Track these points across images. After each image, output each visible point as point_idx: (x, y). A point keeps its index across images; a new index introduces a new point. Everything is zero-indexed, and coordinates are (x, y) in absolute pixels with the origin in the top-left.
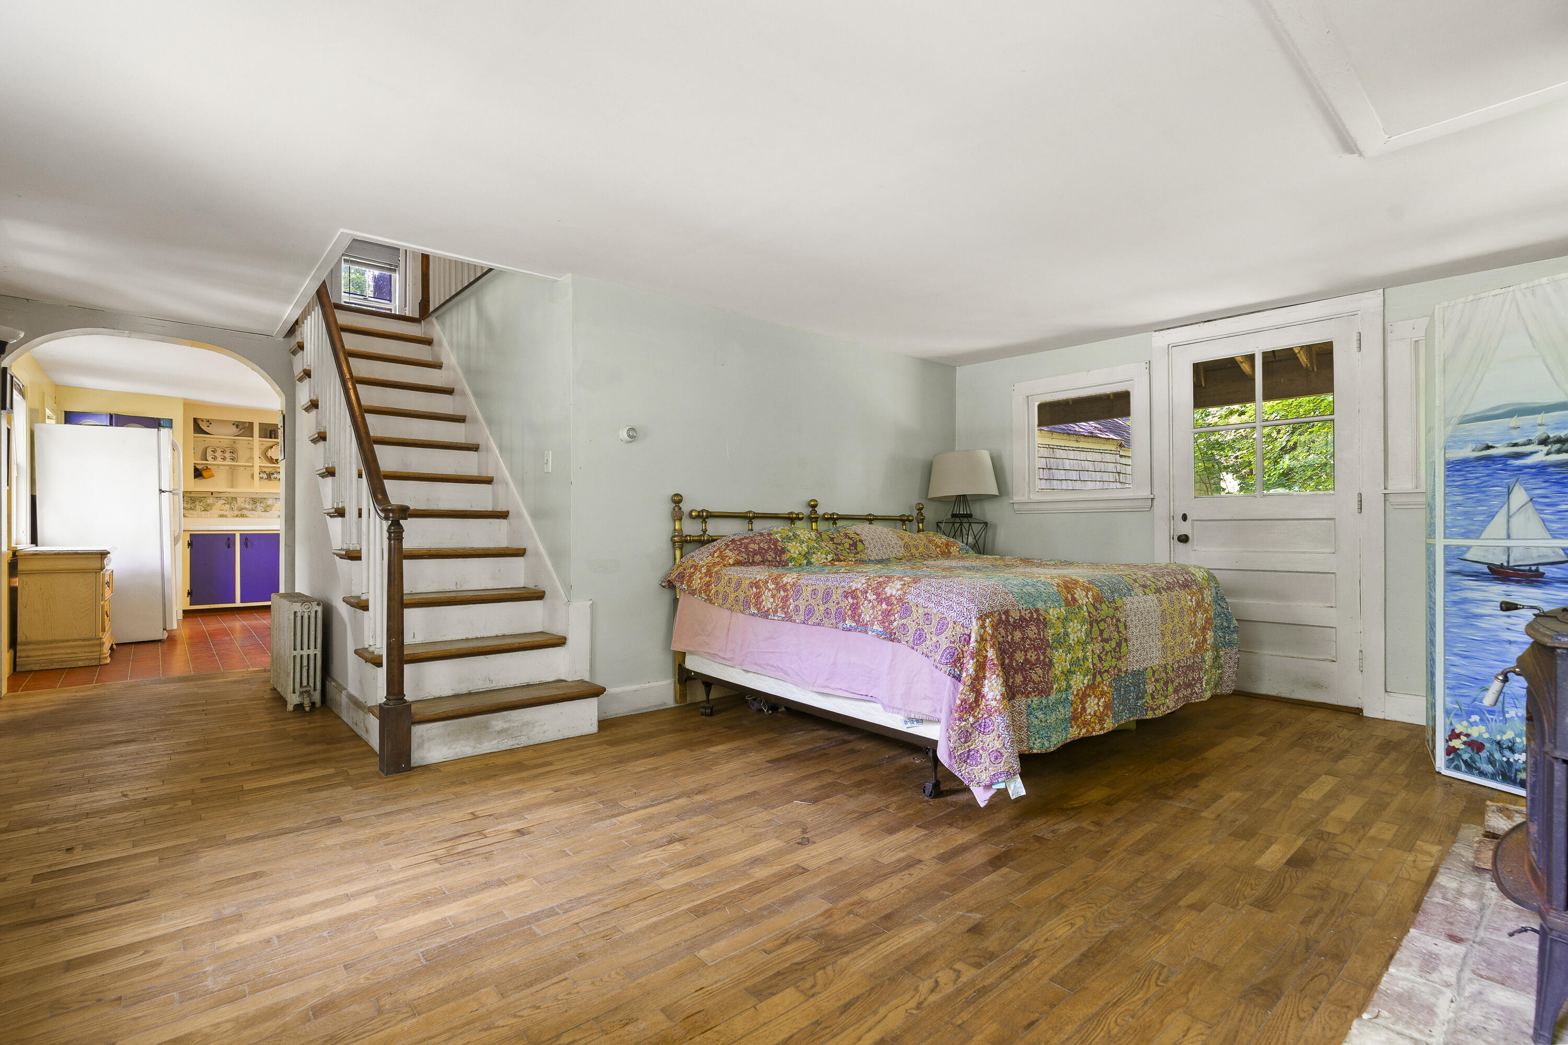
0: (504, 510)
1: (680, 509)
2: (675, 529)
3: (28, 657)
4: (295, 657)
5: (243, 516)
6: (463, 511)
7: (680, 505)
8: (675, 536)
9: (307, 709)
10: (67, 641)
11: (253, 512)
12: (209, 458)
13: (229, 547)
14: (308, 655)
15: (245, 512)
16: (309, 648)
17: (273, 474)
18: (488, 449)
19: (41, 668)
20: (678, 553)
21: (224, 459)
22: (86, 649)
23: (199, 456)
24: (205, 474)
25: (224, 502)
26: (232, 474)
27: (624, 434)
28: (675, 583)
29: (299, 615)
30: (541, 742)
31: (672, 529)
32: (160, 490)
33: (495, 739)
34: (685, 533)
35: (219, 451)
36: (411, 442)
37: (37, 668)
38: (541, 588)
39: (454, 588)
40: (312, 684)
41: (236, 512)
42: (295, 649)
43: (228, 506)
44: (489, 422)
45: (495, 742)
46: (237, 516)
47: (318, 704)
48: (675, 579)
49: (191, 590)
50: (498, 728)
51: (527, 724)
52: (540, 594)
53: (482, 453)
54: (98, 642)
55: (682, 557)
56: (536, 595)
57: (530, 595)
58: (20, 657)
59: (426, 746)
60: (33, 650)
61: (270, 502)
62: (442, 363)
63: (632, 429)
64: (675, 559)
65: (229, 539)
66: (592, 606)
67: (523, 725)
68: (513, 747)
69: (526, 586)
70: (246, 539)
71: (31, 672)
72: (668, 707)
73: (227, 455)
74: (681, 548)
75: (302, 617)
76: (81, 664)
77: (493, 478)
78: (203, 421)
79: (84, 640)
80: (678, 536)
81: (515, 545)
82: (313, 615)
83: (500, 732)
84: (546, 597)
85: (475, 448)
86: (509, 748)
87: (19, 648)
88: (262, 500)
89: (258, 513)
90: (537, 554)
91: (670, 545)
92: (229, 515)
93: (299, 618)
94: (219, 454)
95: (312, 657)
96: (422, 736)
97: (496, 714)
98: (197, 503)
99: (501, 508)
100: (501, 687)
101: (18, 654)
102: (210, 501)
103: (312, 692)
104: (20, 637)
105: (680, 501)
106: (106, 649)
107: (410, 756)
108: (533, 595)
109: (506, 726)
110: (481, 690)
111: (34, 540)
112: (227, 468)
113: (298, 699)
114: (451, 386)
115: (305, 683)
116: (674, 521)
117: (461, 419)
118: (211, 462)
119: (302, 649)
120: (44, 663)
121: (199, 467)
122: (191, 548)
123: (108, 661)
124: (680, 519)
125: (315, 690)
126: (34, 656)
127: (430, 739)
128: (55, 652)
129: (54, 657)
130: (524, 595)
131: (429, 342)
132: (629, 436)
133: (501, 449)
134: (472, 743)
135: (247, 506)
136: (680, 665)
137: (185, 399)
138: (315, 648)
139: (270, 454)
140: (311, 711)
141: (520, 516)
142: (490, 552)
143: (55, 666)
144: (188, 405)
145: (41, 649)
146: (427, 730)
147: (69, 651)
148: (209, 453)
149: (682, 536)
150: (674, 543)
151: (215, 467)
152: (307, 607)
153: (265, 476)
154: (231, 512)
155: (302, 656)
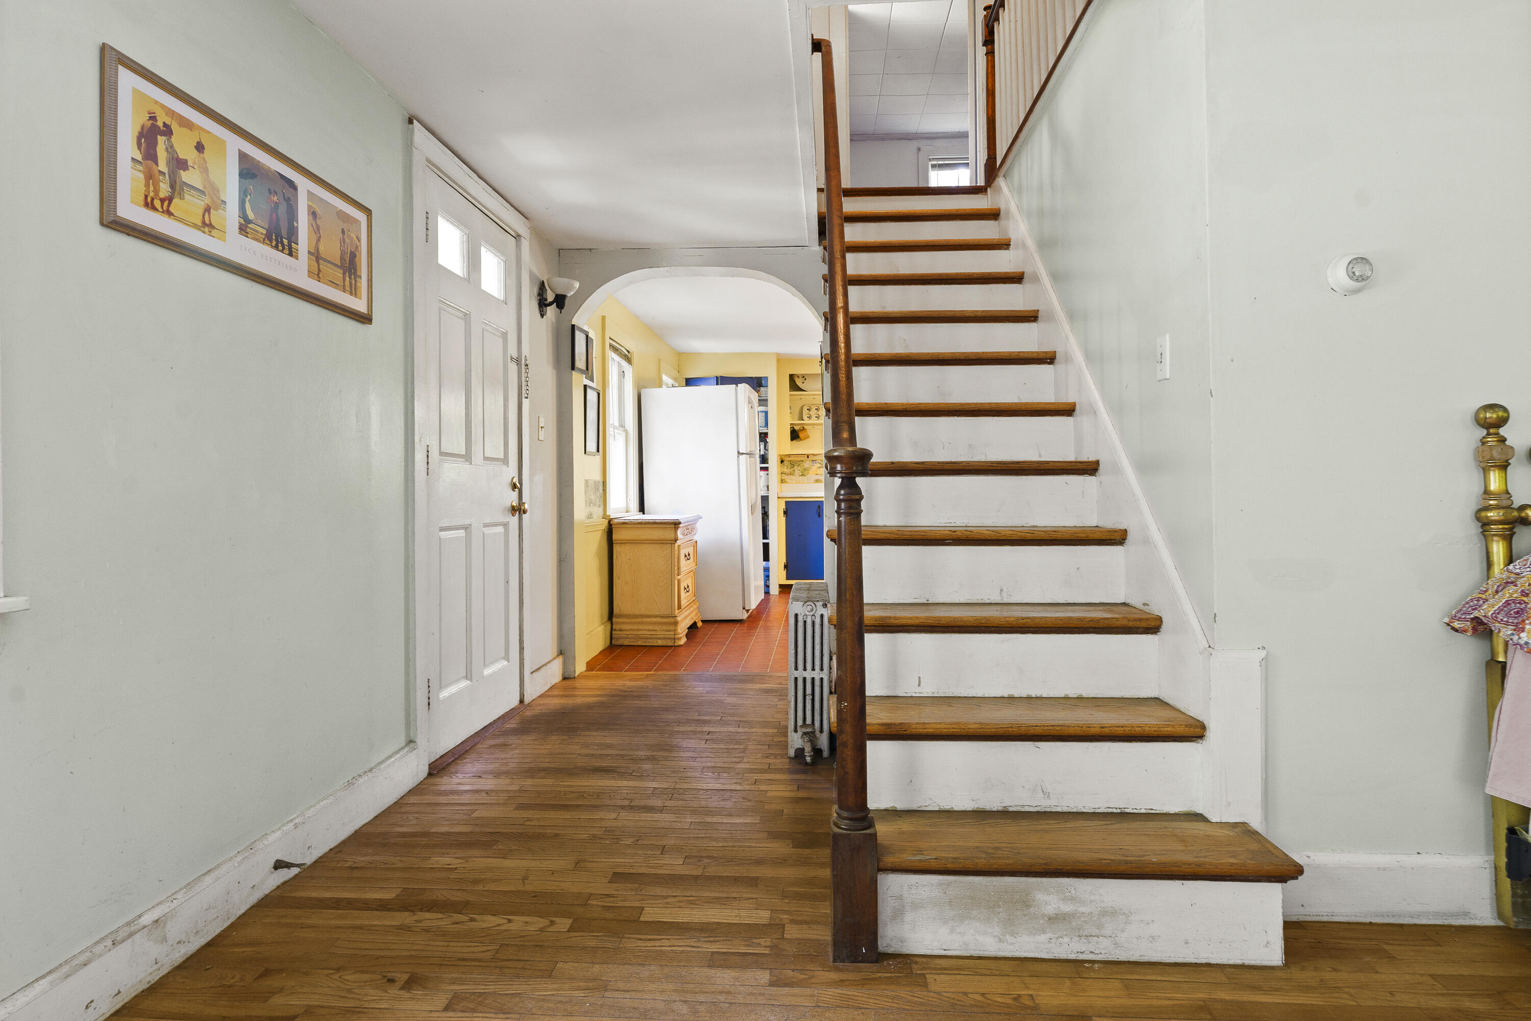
0: (1091, 459)
1: (1503, 440)
2: (1486, 492)
3: (620, 630)
4: (796, 679)
6: (1018, 463)
7: (1503, 431)
8: (1487, 508)
9: (808, 759)
10: (650, 616)
12: (805, 417)
14: (813, 679)
16: (813, 669)
18: (1068, 359)
19: (630, 644)
20: (1498, 549)
21: (818, 417)
22: (665, 627)
23: (797, 416)
24: (801, 435)
25: (819, 465)
27: (1339, 275)
28: (1495, 626)
29: (800, 619)
30: (1145, 959)
31: (1478, 489)
32: (739, 452)
33: (1044, 932)
34: (1517, 502)
35: (813, 408)
36: (950, 357)
37: (626, 642)
38: (1156, 609)
39: (996, 598)
40: (817, 724)
42: (796, 669)
44: (1072, 316)
45: (1043, 938)
47: (826, 754)
48: (1495, 617)
49: (787, 563)
50: (1050, 910)
51: (1113, 913)
52: (1153, 624)
53: (1059, 367)
54: (672, 620)
55: (1510, 560)
56: (1144, 624)
57: (1131, 624)
58: (615, 630)
59: (909, 916)
60: (626, 623)
62: (1010, 240)
63: (1363, 260)
64: (1489, 565)
65: (819, 507)
66: (1266, 663)
67: (1104, 913)
68: (1082, 957)
69: (1128, 601)
71: (622, 646)
72: (1477, 923)
74: (1508, 538)
75: (805, 622)
76: (660, 643)
77: (1074, 405)
78: (798, 377)
79: (662, 617)
80: (1497, 507)
81: (1110, 522)
82: (818, 621)
83: (1055, 919)
84: (1164, 628)
85: (1048, 359)
86: (1073, 956)
87: (614, 620)
90: (1146, 541)
91: (1474, 528)
93: (800, 624)
94: (813, 412)
95: (817, 683)
96: (900, 897)
97: (1045, 880)
98: (796, 467)
99: (1087, 456)
100: (1065, 809)
101: (614, 627)
102: (807, 464)
103: (817, 733)
104: (616, 611)
105: (1502, 422)
106: (682, 628)
107: (875, 933)
108: (1137, 624)
109: (1067, 908)
110: (1027, 809)
111: (642, 509)
113: (800, 741)
114: (1020, 270)
115: (809, 721)
116: (1485, 471)
117: (1030, 317)
118: (806, 421)
119: (805, 669)
120: (632, 638)
121: (796, 428)
122: (787, 517)
123: (683, 641)
124: (1504, 467)
125: (821, 731)
126: (626, 630)
127: (916, 906)
128: (640, 628)
129: (639, 633)
130: (1118, 623)
131: (994, 215)
132: (1352, 276)
133: (1088, 357)
134: (997, 930)
136: (1511, 831)
137: (778, 354)
138: (822, 669)
140: (814, 763)
141: (1117, 470)
142: (1059, 536)
143: (640, 643)
144: (781, 360)
145: (631, 623)
146: (910, 887)
147: (651, 628)
148: (805, 411)
149: (1509, 507)
150: (1485, 525)
151: (811, 427)
152: (810, 607)
155: (805, 679)
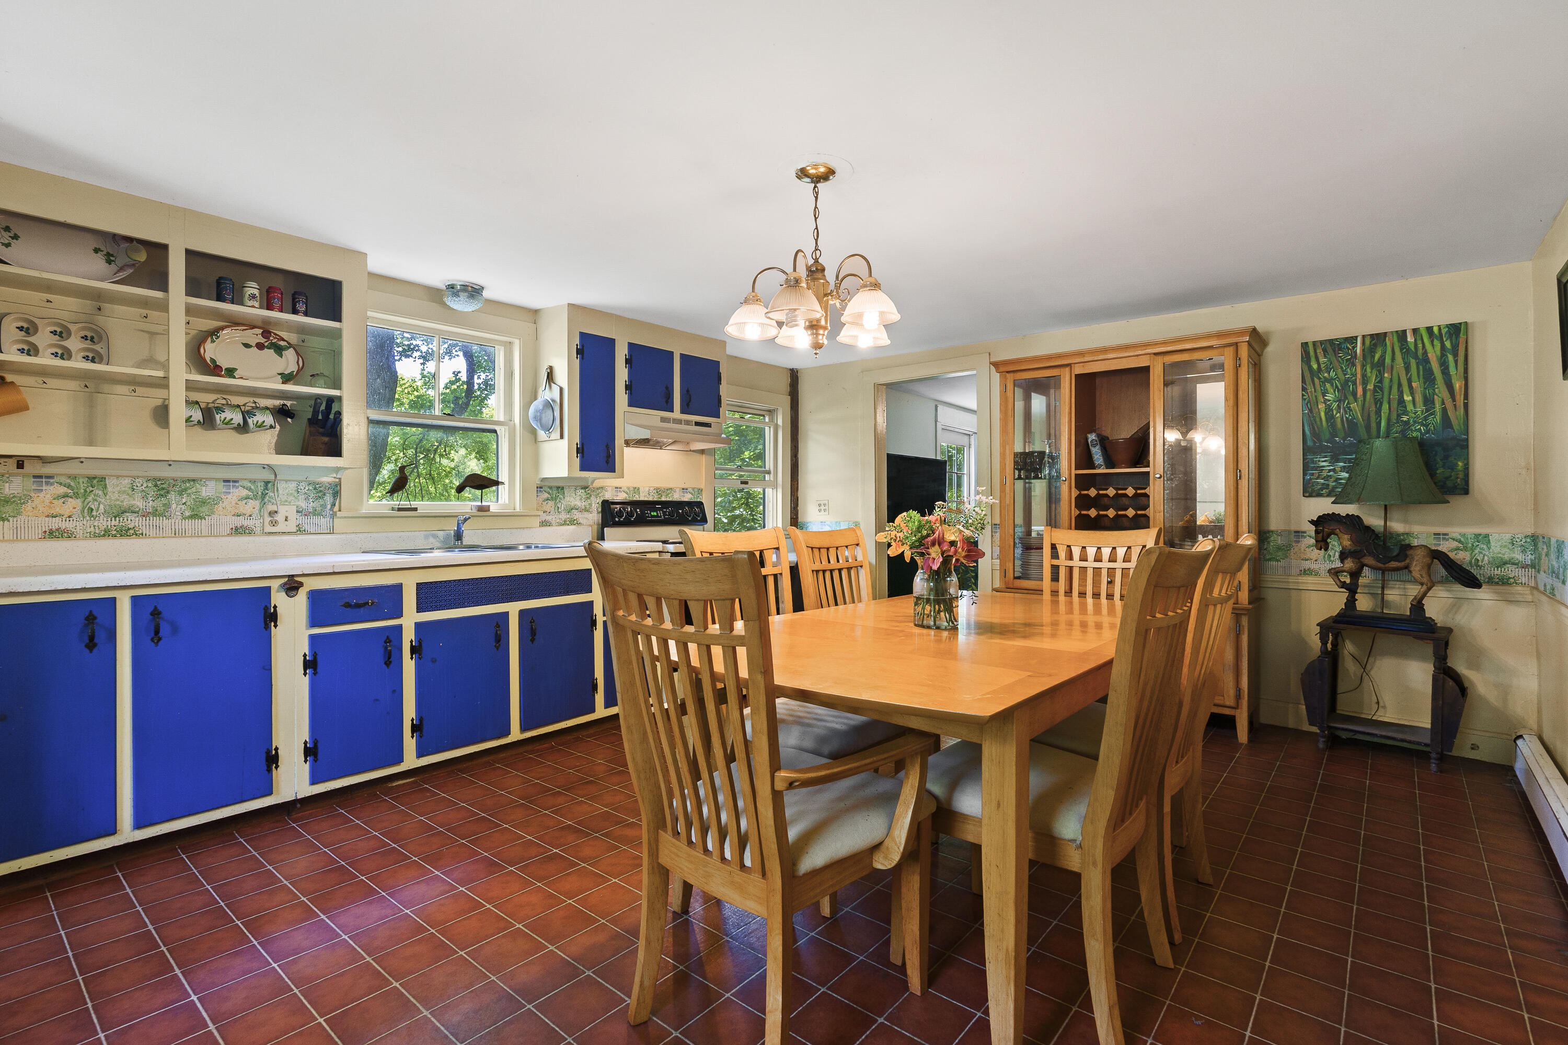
5: (124, 533)
11: (157, 521)
13: (91, 644)
15: (132, 521)
17: (220, 409)
25: (62, 490)
26: (91, 404)
41: (104, 523)
43: (74, 504)
46: (107, 534)
61: (207, 491)
65: (91, 618)
70: (156, 613)
73: (74, 344)
88: (185, 485)
89: (176, 522)
92: (79, 532)
94: (43, 339)
112: (73, 385)
135: (139, 503)
139: (210, 351)
153: (197, 415)
154: (88, 522)
